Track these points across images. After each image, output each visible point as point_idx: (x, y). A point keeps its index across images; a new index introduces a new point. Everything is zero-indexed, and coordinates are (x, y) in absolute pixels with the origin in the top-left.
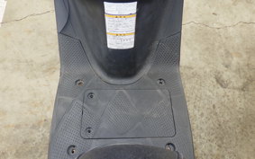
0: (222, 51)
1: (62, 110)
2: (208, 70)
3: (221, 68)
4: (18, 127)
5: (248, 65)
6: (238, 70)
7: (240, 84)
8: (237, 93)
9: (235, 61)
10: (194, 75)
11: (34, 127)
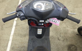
0: (59, 33)
1: (29, 44)
2: (56, 37)
3: (59, 36)
4: (18, 47)
5: (64, 36)
6: (62, 37)
7: (63, 40)
8: (62, 42)
9: (62, 35)
10: (54, 38)
11: (21, 47)
